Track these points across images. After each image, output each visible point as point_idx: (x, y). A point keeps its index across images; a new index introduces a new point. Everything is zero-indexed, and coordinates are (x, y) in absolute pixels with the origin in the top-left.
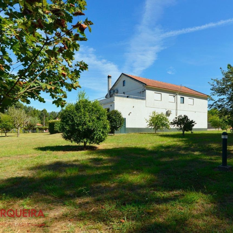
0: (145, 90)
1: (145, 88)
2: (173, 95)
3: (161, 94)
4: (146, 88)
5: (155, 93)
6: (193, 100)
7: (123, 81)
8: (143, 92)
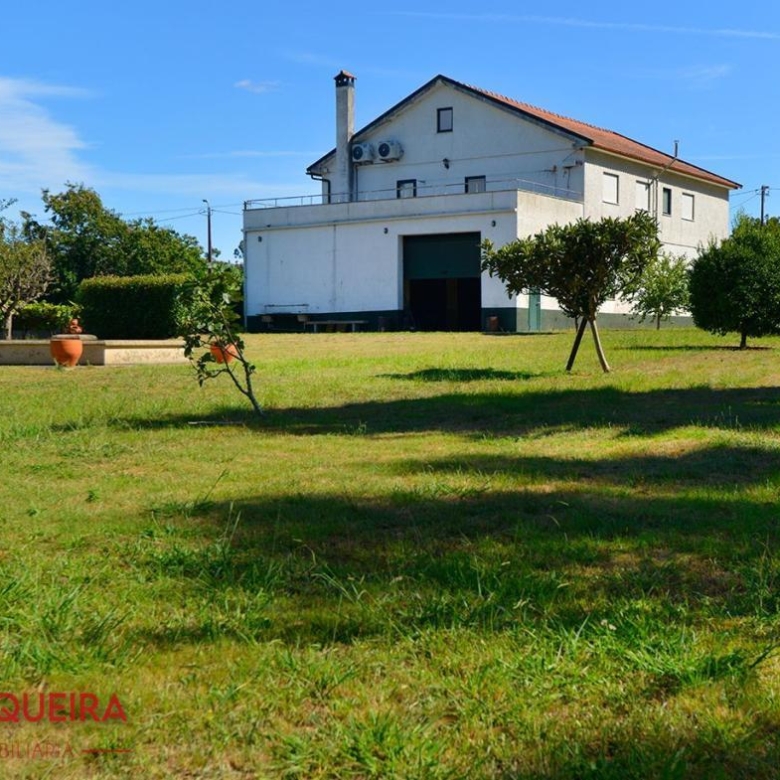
0: (582, 164)
1: (581, 156)
2: (645, 180)
3: (617, 177)
4: (586, 153)
5: (605, 173)
6: (691, 198)
7: (439, 110)
8: (569, 168)
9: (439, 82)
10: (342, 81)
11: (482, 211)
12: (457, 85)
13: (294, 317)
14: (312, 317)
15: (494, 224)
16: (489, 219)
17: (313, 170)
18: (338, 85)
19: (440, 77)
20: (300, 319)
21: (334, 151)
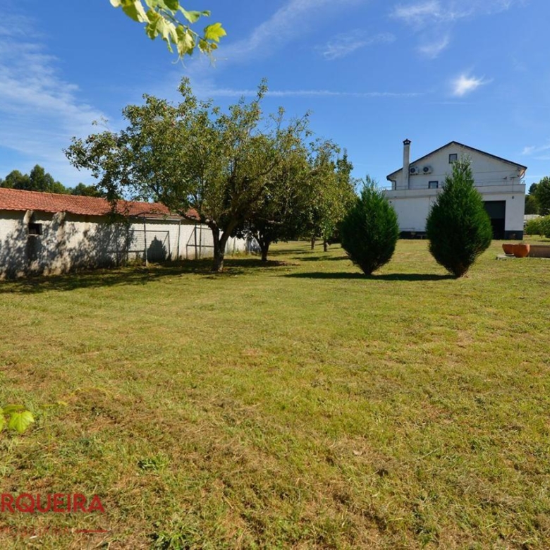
1: (518, 173)
7: (450, 155)
8: (513, 178)
9: (453, 144)
10: (407, 143)
11: (507, 192)
12: (462, 145)
13: (410, 232)
14: (417, 233)
15: (513, 198)
16: (511, 196)
17: (388, 178)
18: (405, 144)
19: (453, 142)
20: (413, 234)
21: (402, 169)
